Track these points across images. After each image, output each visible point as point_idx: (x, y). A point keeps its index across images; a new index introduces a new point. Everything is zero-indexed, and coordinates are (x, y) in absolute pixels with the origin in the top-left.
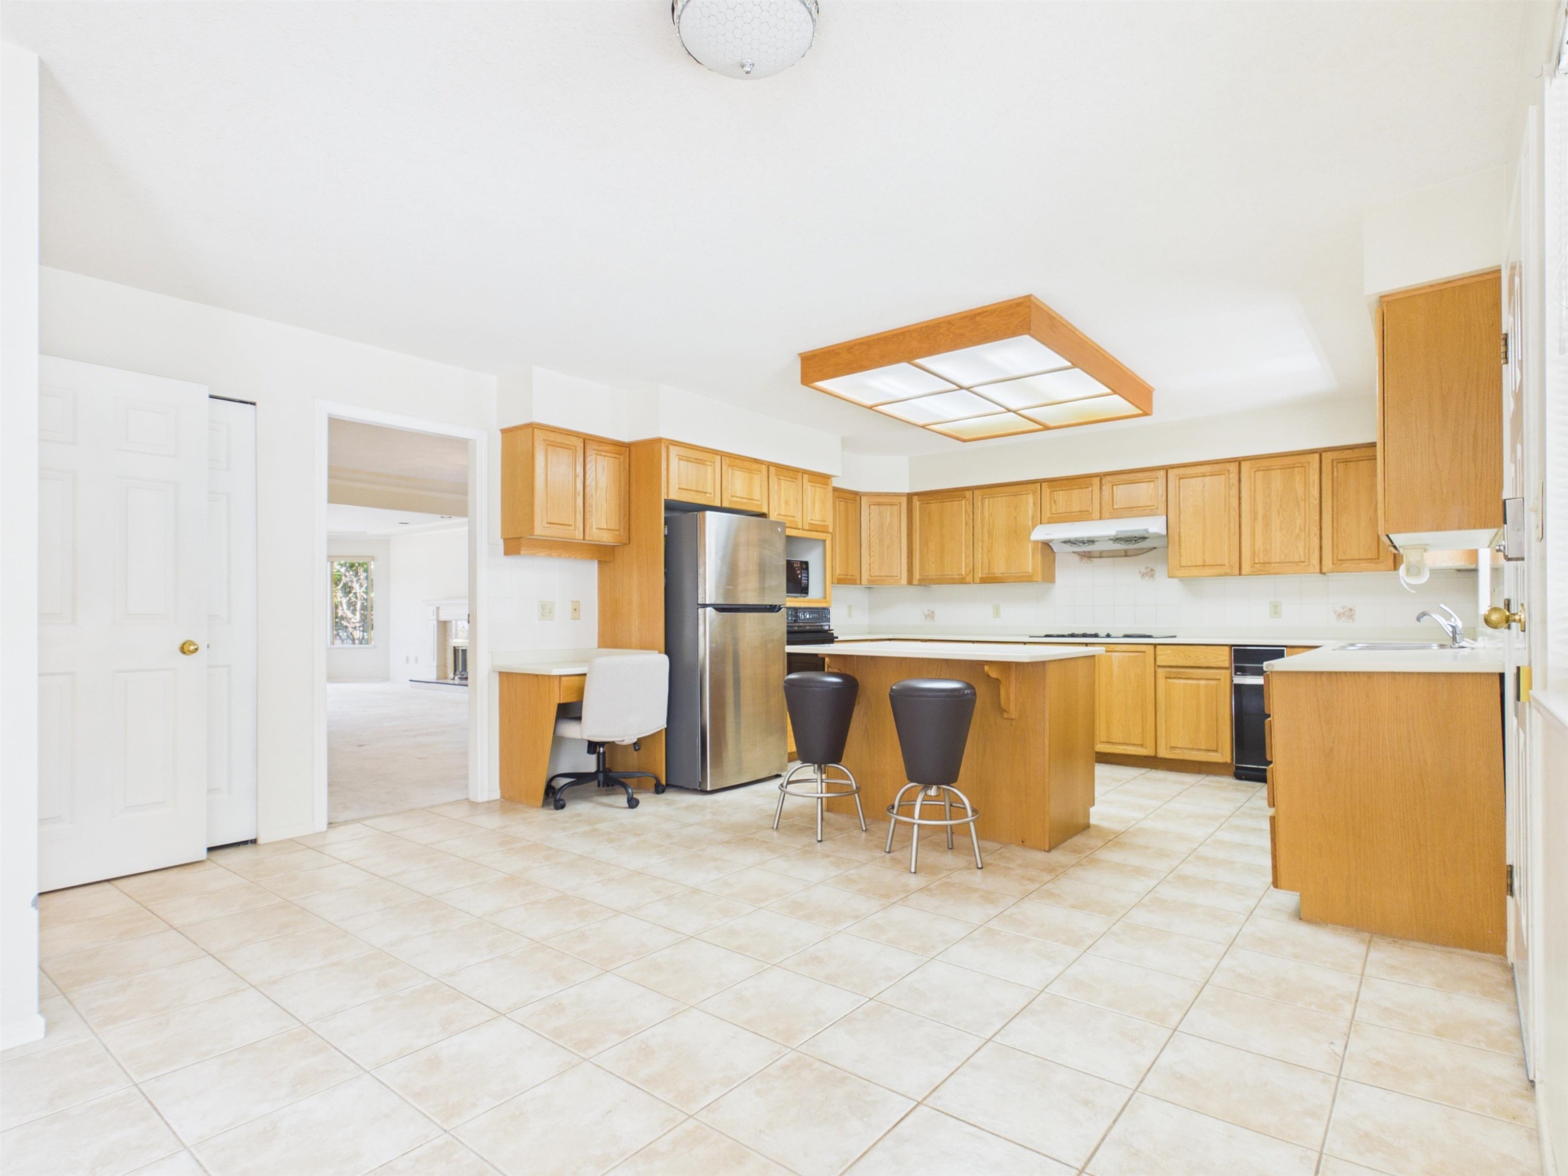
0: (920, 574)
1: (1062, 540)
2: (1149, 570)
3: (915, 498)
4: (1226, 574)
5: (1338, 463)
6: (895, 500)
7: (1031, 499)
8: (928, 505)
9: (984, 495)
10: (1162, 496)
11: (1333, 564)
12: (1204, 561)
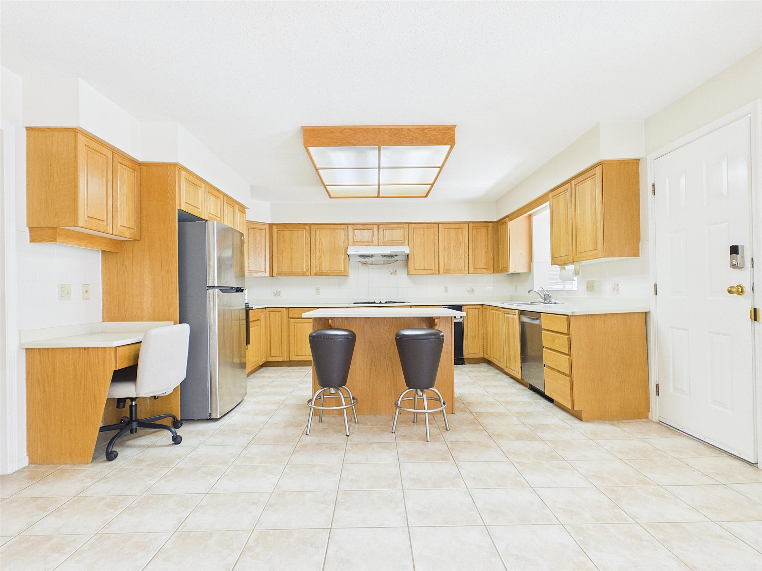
0: (278, 271)
1: (358, 255)
2: (394, 271)
3: (274, 227)
4: (433, 274)
5: (474, 228)
6: (263, 227)
7: (342, 232)
8: (282, 231)
9: (316, 229)
10: (406, 236)
11: (473, 270)
12: (424, 268)
